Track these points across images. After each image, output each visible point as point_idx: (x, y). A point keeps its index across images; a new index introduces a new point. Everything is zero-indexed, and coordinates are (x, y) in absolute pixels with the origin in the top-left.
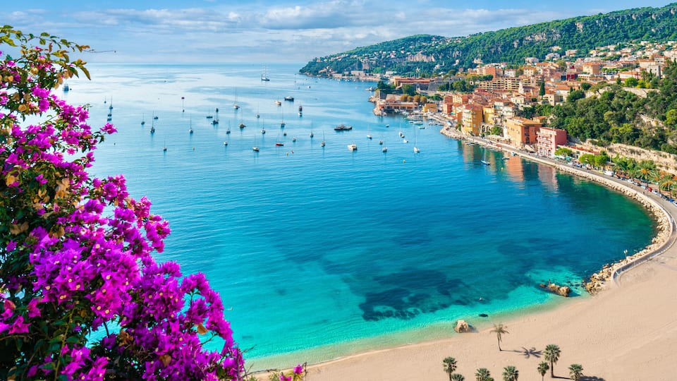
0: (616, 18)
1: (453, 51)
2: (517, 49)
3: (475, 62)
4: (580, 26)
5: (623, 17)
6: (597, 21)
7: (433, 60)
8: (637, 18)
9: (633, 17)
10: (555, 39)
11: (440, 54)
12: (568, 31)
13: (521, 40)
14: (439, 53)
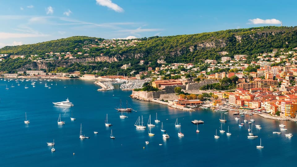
0: (263, 34)
1: (134, 53)
2: (193, 53)
3: (159, 62)
4: (239, 38)
5: (267, 33)
6: (250, 36)
7: (116, 60)
8: (276, 35)
9: (273, 34)
10: (222, 46)
11: (122, 56)
12: (231, 41)
13: (196, 46)
14: (122, 54)
